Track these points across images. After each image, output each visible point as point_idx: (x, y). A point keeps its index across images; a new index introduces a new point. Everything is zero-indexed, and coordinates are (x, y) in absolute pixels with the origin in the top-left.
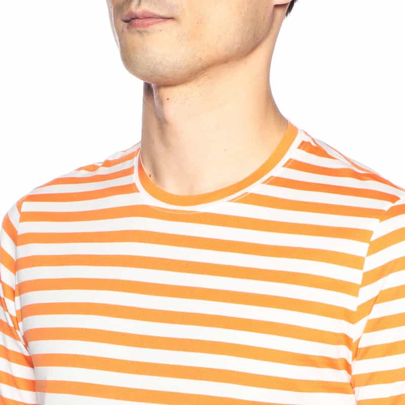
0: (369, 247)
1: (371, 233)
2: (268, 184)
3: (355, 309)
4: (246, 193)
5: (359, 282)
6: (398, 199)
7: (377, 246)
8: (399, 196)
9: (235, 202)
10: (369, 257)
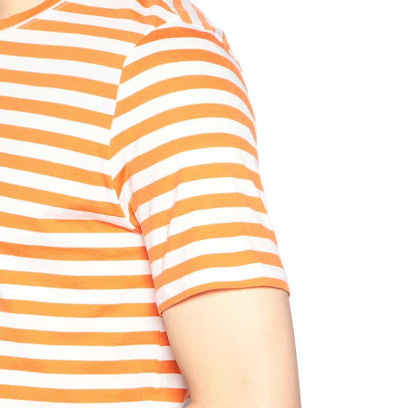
0: (122, 74)
1: (123, 58)
2: (59, 10)
3: (108, 143)
4: (35, 19)
5: (112, 113)
6: (163, 22)
7: (130, 72)
8: (166, 20)
9: (24, 29)
10: (122, 84)
